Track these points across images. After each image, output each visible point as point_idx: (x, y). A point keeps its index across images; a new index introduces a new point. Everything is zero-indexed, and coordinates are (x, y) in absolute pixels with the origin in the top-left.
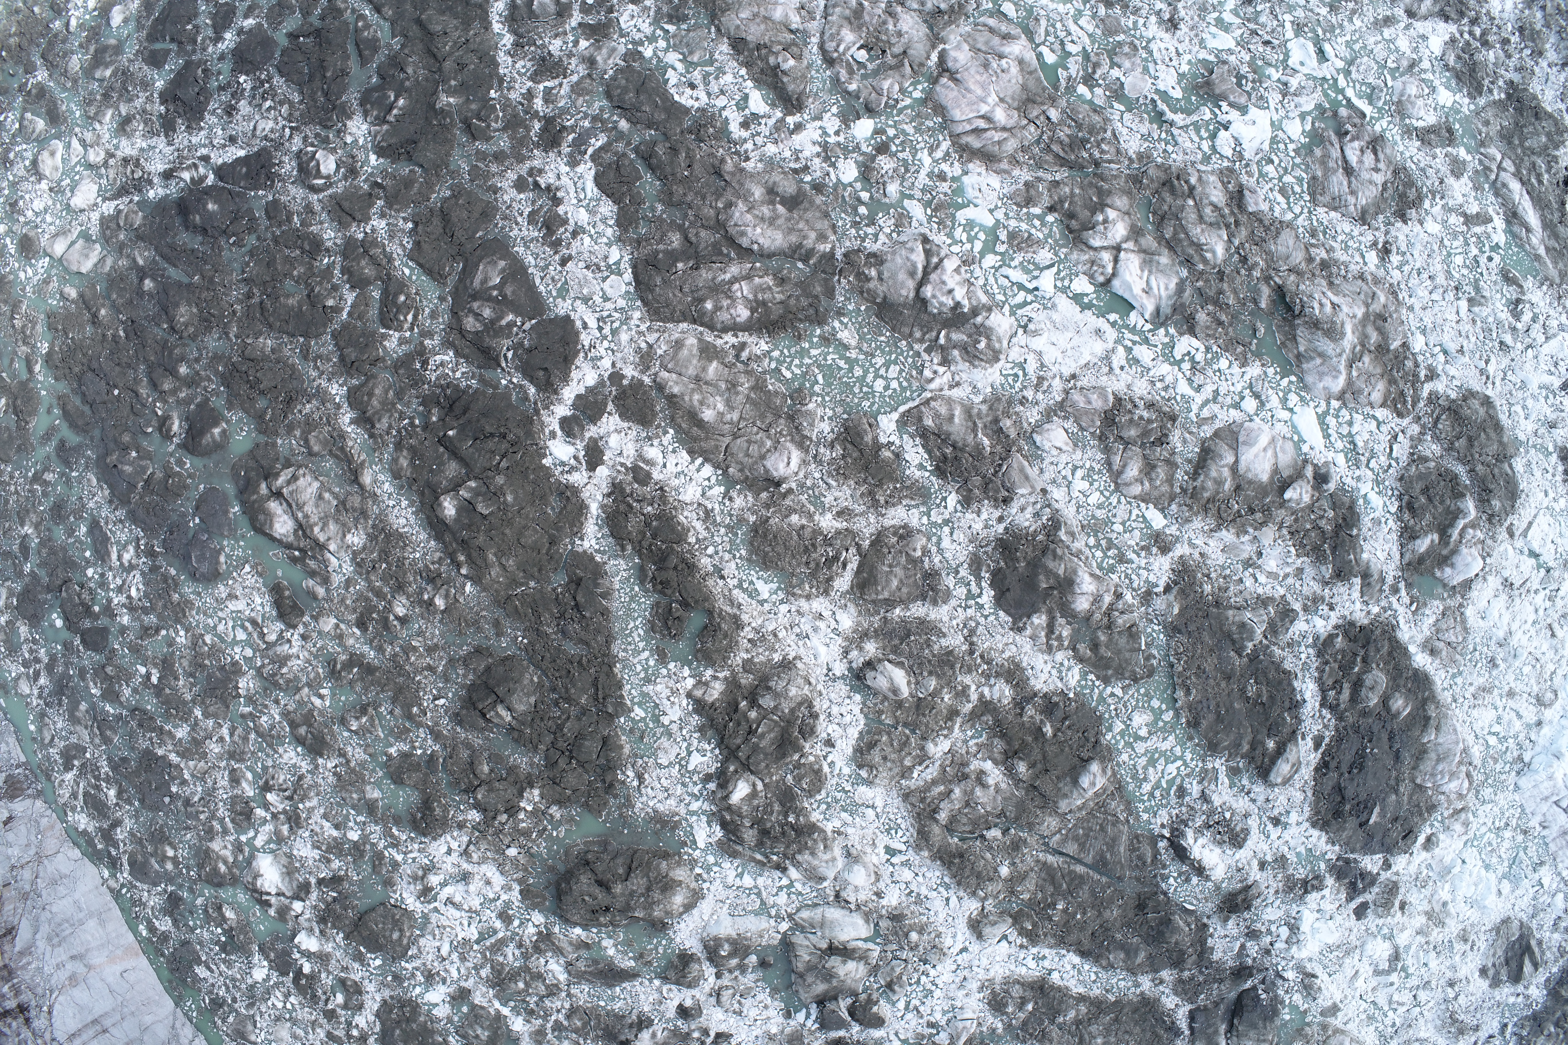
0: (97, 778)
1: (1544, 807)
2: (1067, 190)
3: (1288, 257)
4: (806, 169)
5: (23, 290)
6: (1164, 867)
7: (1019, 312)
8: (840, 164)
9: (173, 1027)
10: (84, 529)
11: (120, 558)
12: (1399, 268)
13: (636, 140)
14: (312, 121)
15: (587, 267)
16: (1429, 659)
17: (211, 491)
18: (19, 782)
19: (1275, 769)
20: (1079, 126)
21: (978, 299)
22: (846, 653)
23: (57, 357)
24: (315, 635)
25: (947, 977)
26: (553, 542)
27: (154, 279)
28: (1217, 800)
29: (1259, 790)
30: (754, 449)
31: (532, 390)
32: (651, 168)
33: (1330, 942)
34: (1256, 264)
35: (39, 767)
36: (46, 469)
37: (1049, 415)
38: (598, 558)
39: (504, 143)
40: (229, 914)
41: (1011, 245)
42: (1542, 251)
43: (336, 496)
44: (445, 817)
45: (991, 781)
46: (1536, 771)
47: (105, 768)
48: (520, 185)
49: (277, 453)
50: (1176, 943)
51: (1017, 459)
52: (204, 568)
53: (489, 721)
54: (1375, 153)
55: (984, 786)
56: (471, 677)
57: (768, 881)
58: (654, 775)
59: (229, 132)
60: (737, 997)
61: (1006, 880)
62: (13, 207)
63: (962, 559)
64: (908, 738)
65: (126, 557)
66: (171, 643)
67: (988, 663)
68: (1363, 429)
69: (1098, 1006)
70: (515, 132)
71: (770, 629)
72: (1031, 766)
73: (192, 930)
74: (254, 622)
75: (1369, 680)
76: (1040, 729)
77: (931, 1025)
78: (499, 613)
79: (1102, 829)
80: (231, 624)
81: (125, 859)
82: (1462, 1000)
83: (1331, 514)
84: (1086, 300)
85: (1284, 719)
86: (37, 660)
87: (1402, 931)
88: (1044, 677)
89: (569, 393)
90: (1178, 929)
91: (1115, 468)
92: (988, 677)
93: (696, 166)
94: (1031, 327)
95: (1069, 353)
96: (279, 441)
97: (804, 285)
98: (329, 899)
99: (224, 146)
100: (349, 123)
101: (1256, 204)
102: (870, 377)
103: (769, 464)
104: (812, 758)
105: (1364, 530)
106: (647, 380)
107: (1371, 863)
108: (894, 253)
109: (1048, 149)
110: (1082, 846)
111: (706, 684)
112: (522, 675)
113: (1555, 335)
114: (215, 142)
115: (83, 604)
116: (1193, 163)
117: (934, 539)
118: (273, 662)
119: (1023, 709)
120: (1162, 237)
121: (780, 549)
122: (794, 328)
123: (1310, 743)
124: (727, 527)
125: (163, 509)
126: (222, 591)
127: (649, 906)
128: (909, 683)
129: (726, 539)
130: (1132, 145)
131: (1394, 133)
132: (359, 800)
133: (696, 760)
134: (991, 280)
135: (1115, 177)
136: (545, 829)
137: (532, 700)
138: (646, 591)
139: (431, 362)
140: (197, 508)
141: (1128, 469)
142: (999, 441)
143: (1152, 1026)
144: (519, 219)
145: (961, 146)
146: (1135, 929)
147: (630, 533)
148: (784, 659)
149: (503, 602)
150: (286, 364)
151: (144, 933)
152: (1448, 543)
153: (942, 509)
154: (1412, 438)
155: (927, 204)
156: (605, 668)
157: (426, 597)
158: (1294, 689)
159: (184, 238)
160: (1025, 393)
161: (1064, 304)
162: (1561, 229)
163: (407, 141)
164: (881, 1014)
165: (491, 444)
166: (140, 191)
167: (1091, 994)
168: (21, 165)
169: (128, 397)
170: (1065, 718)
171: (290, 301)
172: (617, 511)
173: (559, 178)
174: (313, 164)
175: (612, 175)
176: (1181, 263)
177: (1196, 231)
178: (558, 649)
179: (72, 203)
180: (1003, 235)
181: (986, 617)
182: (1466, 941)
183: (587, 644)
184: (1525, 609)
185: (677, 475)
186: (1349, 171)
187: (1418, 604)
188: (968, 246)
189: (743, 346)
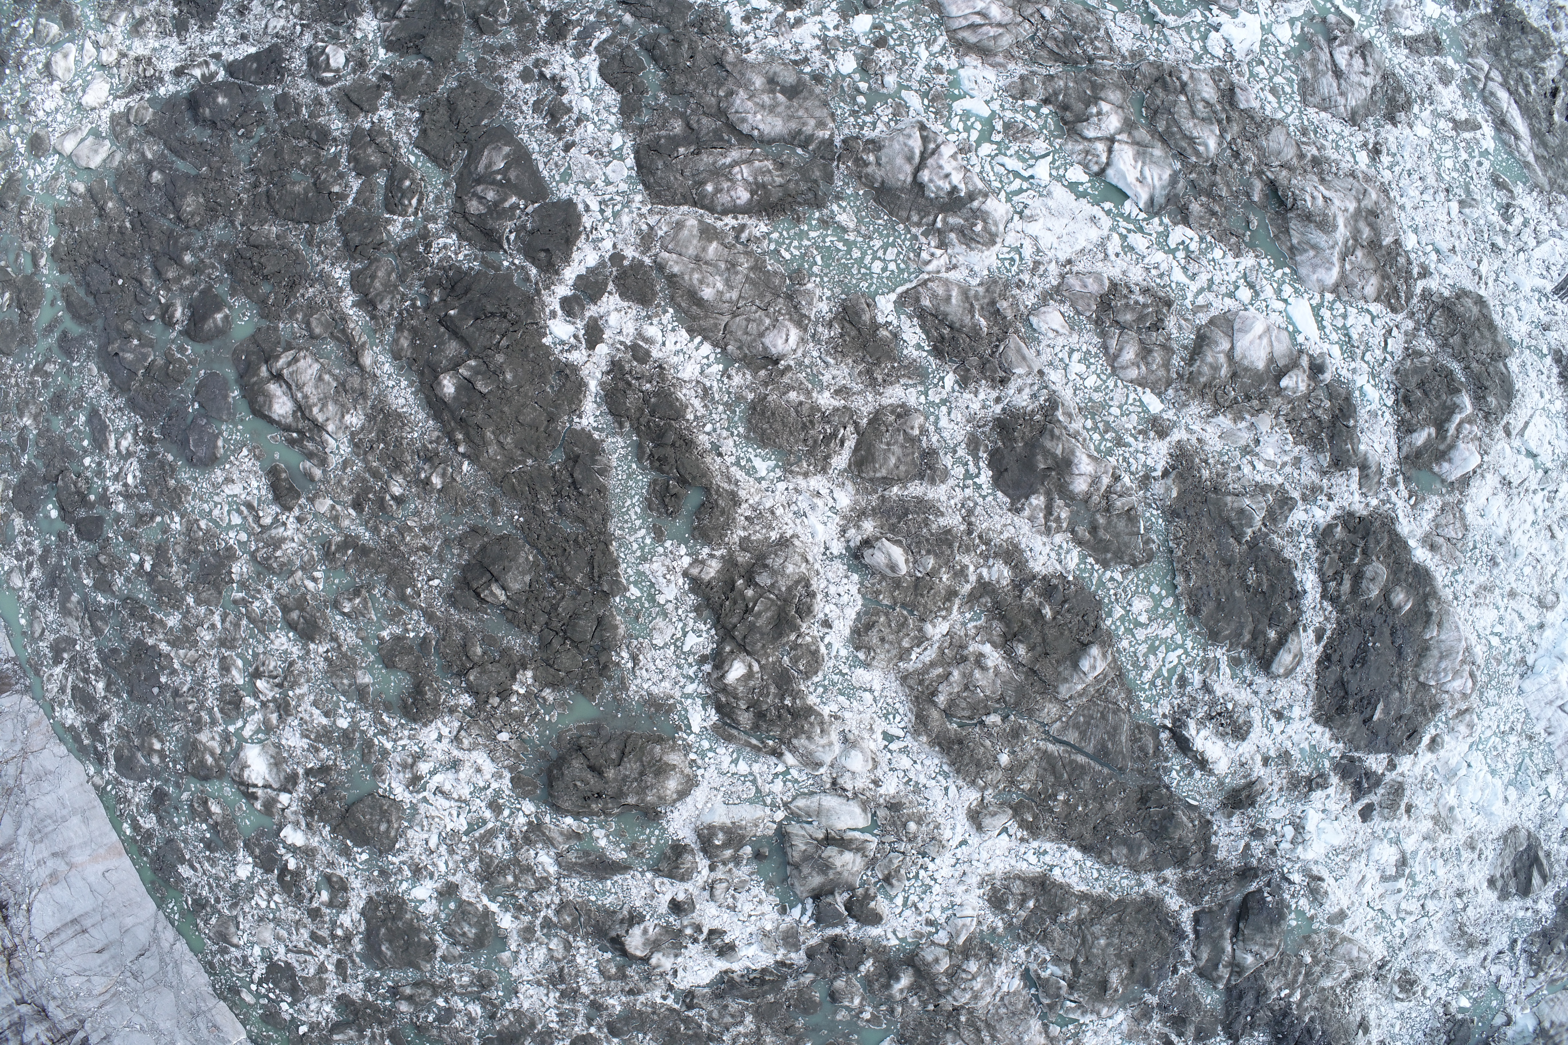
0: (86, 671)
1: (1549, 712)
2: (1061, 83)
3: (1279, 153)
4: (806, 60)
5: (32, 187)
6: (1167, 759)
7: (1015, 199)
8: (840, 56)
9: (154, 930)
10: (82, 418)
11: (117, 446)
12: (1390, 168)
13: (639, 33)
14: (323, 19)
15: (590, 153)
16: (1429, 555)
17: (211, 376)
18: (8, 677)
19: (1277, 659)
20: (1073, 25)
21: (975, 185)
22: (844, 531)
23: (63, 250)
24: (310, 517)
25: (946, 871)
26: (551, 419)
27: (162, 171)
28: (1219, 691)
29: (1261, 681)
30: (753, 327)
31: (534, 271)
32: (655, 59)
33: (1336, 843)
34: (1248, 159)
35: (28, 662)
36: (48, 360)
37: (1045, 298)
38: (596, 436)
39: (510, 36)
40: (215, 808)
41: (1006, 135)
42: (1531, 158)
43: (335, 378)
44: (436, 701)
45: (990, 663)
46: (1540, 674)
47: (94, 660)
48: (526, 76)
49: (279, 337)
50: (1180, 839)
51: (1014, 340)
52: (202, 452)
53: (483, 601)
54: (1364, 57)
55: (984, 668)
56: (466, 557)
57: (763, 767)
58: (649, 656)
59: (240, 31)
60: (731, 891)
61: (1005, 769)
62: (25, 108)
63: (960, 438)
64: (906, 619)
65: (124, 444)
66: (165, 529)
67: (986, 544)
68: (1357, 322)
69: (1100, 905)
70: (522, 26)
71: (768, 505)
72: (1031, 648)
73: (176, 827)
74: (249, 506)
75: (1369, 571)
76: (1039, 611)
77: (930, 923)
78: (496, 492)
79: (1103, 717)
80: (226, 508)
81: (111, 754)
82: (1470, 911)
83: (1327, 404)
84: (1081, 189)
85: (1285, 609)
86: (31, 552)
87: (1408, 835)
88: (1042, 559)
89: (570, 273)
90: (1181, 825)
91: (1112, 351)
92: (987, 558)
93: (698, 57)
94: (1027, 212)
95: (1065, 238)
96: (281, 325)
97: (803, 171)
98: (317, 790)
99: (236, 44)
100: (359, 20)
101: (1247, 101)
102: (868, 259)
103: (767, 341)
104: (808, 639)
105: (1361, 422)
106: (647, 261)
107: (1376, 762)
108: (892, 139)
109: (1043, 45)
110: (1083, 734)
111: (703, 562)
112: (517, 553)
113: (1546, 240)
114: (227, 40)
115: (79, 492)
116: (1185, 62)
117: (932, 418)
118: (267, 545)
119: (1021, 591)
120: (1156, 130)
121: (778, 426)
122: (793, 211)
123: (1312, 636)
124: (726, 404)
125: (163, 395)
126: (218, 475)
127: (642, 790)
128: (907, 561)
129: (724, 416)
130: (1125, 43)
131: (1382, 41)
132: (350, 685)
133: (691, 641)
134: (988, 167)
135: (1109, 72)
136: (537, 714)
137: (527, 578)
138: (644, 468)
139: (434, 245)
140: (197, 393)
141: (1125, 352)
142: (996, 323)
143: (1157, 927)
144: (524, 108)
145: (957, 40)
146: (1137, 824)
147: (628, 409)
148: (781, 537)
149: (500, 481)
150: (290, 250)
151: (128, 832)
152: (1445, 438)
153: (939, 389)
154: (1406, 334)
155: (925, 95)
156: (601, 546)
157: (423, 475)
158: (1294, 579)
159: (193, 132)
160: (1022, 276)
161: (1059, 191)
162: (1549, 138)
163: (416, 35)
164: (879, 910)
165: (491, 323)
166: (151, 88)
167: (1094, 892)
168: (34, 68)
169: (132, 286)
170: (1065, 602)
171: (296, 188)
172: (616, 389)
173: (564, 69)
174: (323, 57)
175: (615, 65)
176: (1174, 156)
177: (1189, 125)
178: (554, 527)
179: (83, 101)
180: (999, 126)
181: (984, 497)
182: (1473, 848)
183: (583, 522)
184: (1524, 508)
185: (677, 353)
186: (1338, 74)
187: (1417, 499)
188: (964, 135)
189: (743, 227)
